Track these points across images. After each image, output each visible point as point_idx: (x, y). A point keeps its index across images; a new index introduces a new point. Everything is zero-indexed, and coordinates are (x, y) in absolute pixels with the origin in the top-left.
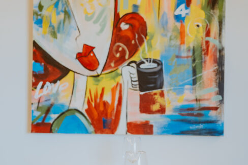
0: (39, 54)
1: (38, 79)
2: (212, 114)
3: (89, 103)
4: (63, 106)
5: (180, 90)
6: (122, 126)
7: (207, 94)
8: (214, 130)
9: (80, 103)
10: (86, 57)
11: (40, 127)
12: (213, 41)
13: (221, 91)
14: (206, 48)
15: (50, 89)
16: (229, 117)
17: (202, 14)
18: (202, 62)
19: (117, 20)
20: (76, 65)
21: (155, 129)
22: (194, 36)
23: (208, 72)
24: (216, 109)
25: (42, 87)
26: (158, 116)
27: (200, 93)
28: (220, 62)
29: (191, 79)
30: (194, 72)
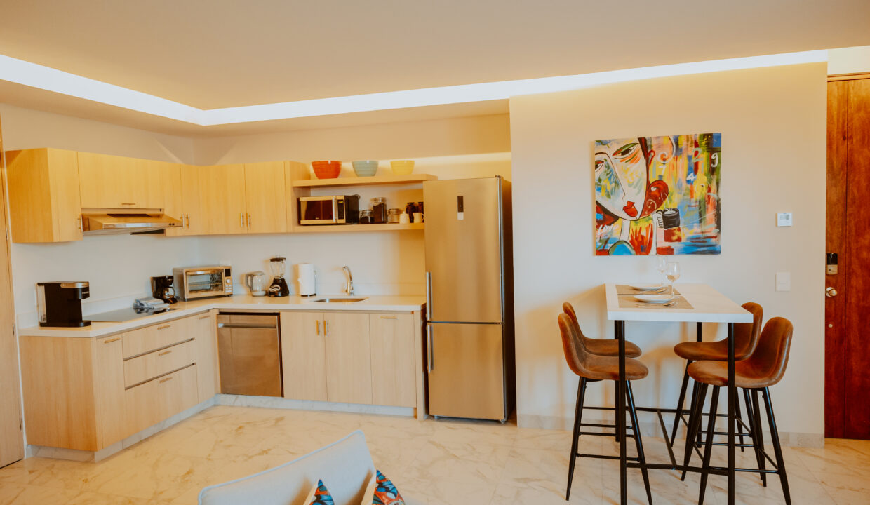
0: (600, 208)
1: (600, 223)
2: (713, 241)
3: (632, 236)
4: (615, 239)
5: (691, 227)
6: (653, 250)
7: (710, 228)
8: (714, 251)
9: (626, 237)
10: (630, 209)
11: (602, 252)
12: (713, 195)
13: (719, 226)
14: (708, 200)
15: (607, 229)
16: (724, 242)
17: (705, 179)
18: (706, 209)
19: (649, 185)
20: (623, 214)
21: (675, 251)
22: (700, 192)
23: (710, 214)
24: (715, 237)
25: (602, 228)
26: (677, 243)
27: (704, 228)
28: (718, 208)
29: (698, 219)
30: (700, 215)
